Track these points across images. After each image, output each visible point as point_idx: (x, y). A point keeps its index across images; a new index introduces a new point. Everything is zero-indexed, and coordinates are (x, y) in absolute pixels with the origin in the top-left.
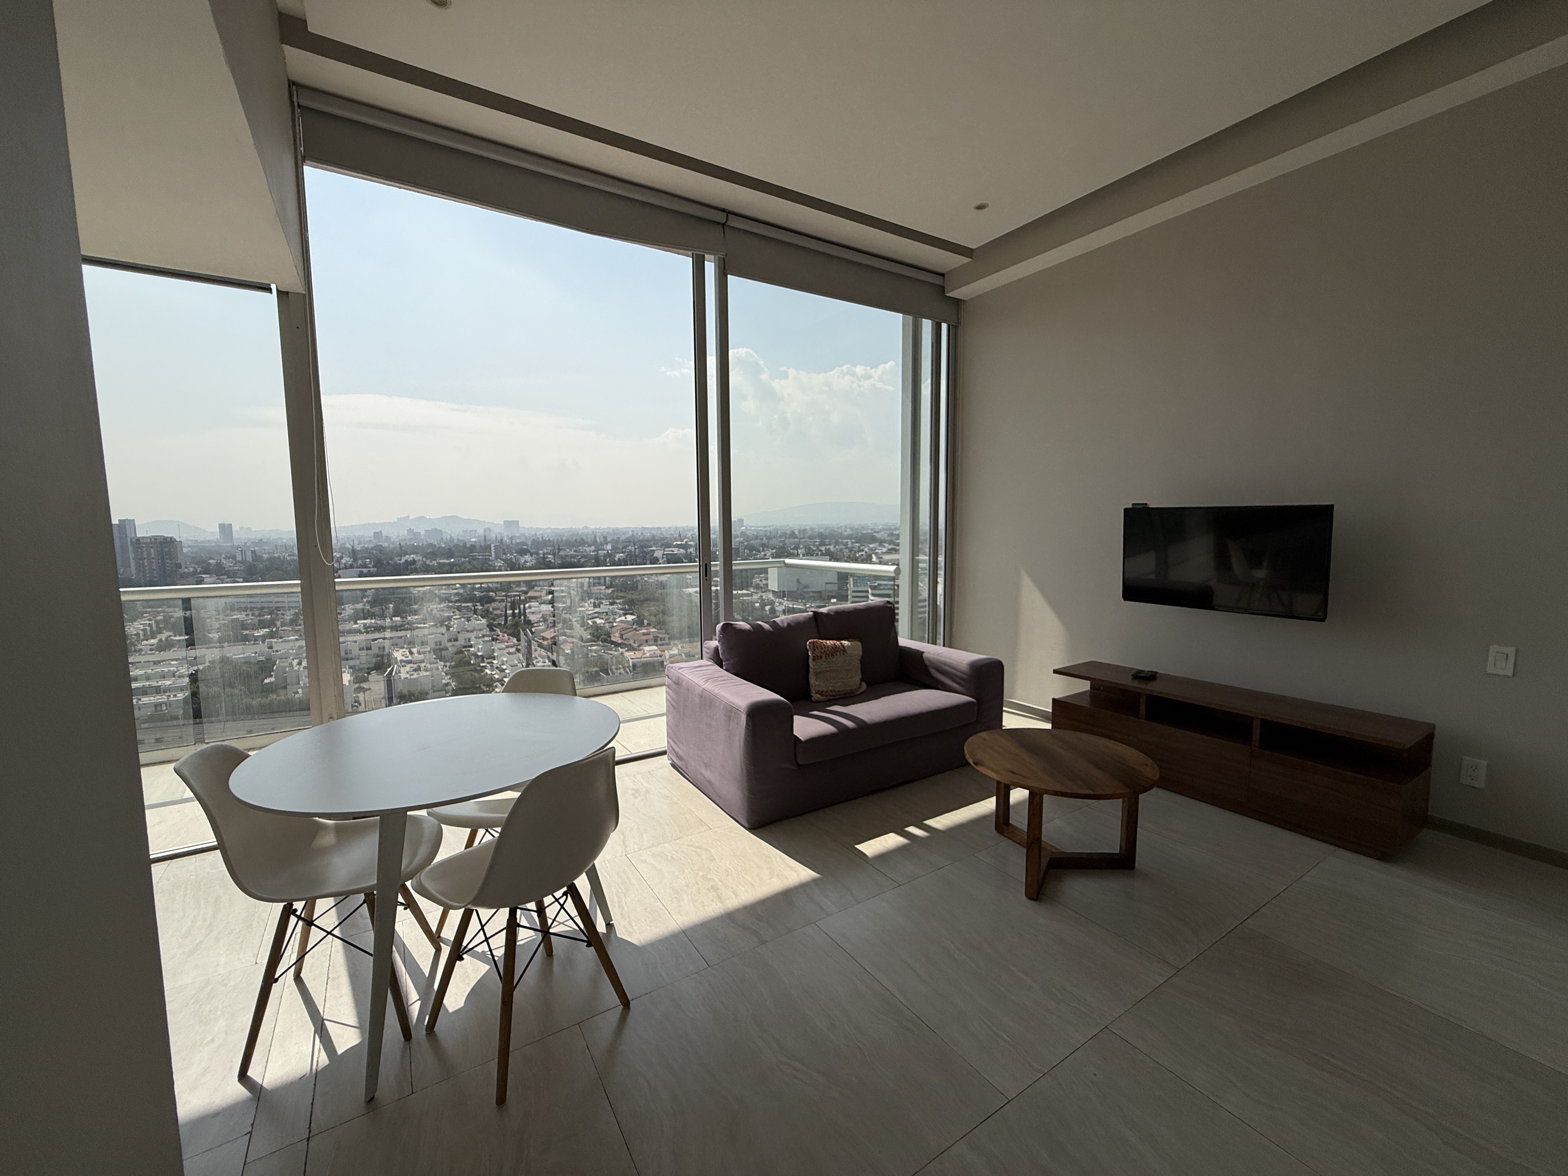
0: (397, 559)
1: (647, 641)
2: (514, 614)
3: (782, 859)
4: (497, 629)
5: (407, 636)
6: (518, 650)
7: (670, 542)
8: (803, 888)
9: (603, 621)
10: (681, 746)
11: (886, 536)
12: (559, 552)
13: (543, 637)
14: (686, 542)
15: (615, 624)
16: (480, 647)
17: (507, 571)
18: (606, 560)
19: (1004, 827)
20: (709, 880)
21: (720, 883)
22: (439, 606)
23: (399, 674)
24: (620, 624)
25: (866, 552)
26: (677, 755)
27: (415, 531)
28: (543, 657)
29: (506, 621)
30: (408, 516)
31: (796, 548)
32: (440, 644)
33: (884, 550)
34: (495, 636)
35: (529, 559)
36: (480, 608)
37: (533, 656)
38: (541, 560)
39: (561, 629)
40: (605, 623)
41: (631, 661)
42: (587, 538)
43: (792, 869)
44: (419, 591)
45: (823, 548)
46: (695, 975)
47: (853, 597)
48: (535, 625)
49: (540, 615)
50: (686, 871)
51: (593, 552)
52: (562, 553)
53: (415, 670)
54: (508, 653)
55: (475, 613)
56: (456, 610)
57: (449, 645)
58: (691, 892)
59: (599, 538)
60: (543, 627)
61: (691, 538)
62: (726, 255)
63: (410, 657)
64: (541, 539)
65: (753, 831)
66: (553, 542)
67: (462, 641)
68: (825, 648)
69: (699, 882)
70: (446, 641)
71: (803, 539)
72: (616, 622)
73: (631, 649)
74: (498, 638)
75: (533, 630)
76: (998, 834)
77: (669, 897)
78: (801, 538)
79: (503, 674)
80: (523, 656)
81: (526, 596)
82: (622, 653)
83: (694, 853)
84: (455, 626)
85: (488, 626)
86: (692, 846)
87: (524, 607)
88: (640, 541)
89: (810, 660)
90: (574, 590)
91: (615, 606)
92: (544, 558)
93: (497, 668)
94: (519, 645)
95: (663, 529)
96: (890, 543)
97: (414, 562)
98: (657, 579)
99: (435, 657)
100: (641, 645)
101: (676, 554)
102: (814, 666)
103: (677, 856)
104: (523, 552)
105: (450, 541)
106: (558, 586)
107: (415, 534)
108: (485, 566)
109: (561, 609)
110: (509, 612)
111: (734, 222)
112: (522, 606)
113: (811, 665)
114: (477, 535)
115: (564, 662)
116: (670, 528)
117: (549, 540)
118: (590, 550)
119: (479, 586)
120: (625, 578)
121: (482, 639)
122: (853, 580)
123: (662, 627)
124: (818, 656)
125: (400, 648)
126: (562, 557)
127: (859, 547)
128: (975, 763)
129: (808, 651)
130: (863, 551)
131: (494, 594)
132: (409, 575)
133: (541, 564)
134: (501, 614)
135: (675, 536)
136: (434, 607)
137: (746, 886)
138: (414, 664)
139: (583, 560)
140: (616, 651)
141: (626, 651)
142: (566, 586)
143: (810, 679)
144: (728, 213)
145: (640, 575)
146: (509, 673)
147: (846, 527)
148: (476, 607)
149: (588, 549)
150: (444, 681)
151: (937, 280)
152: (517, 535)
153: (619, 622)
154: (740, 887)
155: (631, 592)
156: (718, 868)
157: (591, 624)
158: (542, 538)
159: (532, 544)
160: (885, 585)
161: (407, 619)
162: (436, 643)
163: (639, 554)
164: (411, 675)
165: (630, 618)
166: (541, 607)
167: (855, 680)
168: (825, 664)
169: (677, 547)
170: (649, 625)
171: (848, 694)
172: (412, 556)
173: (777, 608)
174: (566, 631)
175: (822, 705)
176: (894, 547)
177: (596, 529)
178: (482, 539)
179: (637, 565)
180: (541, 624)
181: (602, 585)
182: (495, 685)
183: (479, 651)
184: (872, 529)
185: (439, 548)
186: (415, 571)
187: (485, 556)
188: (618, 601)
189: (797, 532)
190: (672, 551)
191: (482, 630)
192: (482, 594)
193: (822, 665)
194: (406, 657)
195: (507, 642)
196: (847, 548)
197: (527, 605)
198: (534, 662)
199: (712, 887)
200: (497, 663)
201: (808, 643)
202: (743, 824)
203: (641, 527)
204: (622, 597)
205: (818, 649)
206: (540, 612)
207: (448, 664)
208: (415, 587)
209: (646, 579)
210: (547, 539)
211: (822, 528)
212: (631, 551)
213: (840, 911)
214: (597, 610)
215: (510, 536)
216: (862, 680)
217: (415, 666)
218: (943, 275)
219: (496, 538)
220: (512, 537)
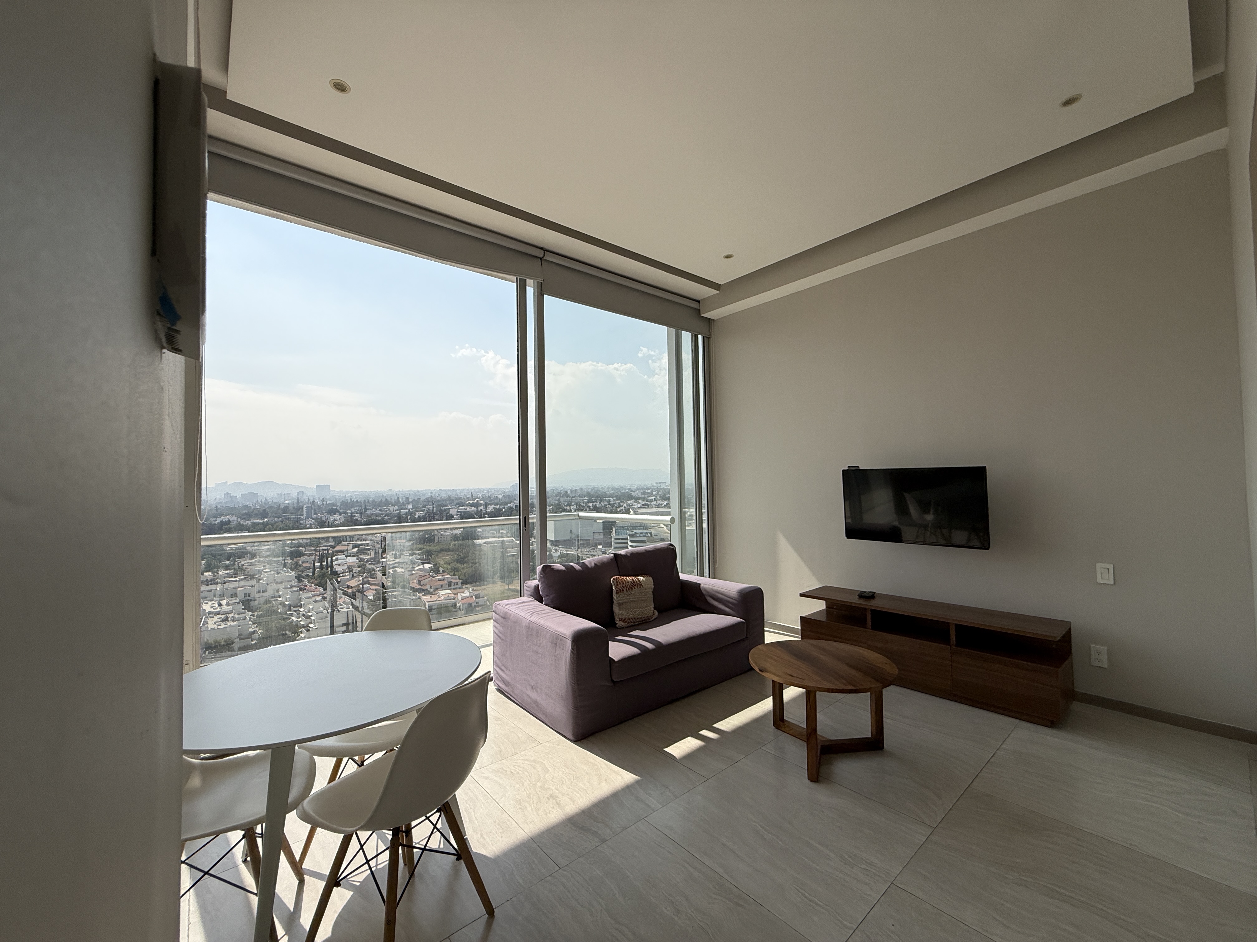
0: (212, 519)
1: (442, 586)
2: (321, 567)
3: (607, 765)
4: (305, 580)
5: (217, 589)
6: (324, 598)
7: (463, 501)
8: (628, 789)
9: (403, 570)
10: (508, 672)
11: (640, 494)
12: (365, 511)
13: (348, 585)
14: (477, 501)
15: (413, 572)
16: (288, 596)
17: (317, 528)
18: (407, 517)
19: (781, 722)
20: (547, 789)
21: (557, 792)
22: (250, 561)
23: (206, 625)
24: (418, 572)
25: (625, 507)
26: (504, 681)
27: (232, 495)
28: (347, 604)
29: (314, 573)
30: (226, 482)
31: (569, 505)
32: (249, 596)
33: (639, 505)
34: (302, 587)
35: (338, 518)
36: (289, 561)
37: (338, 603)
38: (349, 518)
39: (365, 578)
40: (405, 572)
41: (427, 603)
42: (391, 499)
43: (616, 773)
44: (232, 549)
45: (590, 505)
46: (549, 878)
47: (616, 543)
48: (341, 575)
49: (346, 567)
50: (525, 783)
51: (396, 511)
52: (368, 512)
53: (223, 621)
54: (314, 601)
55: (285, 566)
56: (266, 564)
57: (257, 595)
58: (533, 802)
59: (402, 499)
60: (348, 577)
61: (481, 497)
62: (543, 281)
63: (218, 608)
64: (349, 501)
65: (577, 743)
66: (361, 503)
67: (270, 593)
68: (626, 583)
69: (538, 792)
70: (256, 592)
71: (575, 497)
72: (414, 571)
73: (427, 592)
74: (306, 587)
75: (339, 579)
76: (776, 730)
77: (514, 807)
78: (573, 497)
79: (309, 620)
80: (328, 603)
81: (333, 550)
82: (419, 598)
83: (530, 767)
84: (265, 579)
85: (296, 577)
86: (527, 760)
87: (332, 559)
88: (439, 501)
89: (614, 593)
90: (378, 543)
91: (414, 557)
92: (352, 517)
93: (303, 615)
94: (325, 593)
95: (457, 491)
96: (644, 499)
97: (229, 522)
98: (452, 532)
99: (243, 607)
100: (436, 589)
101: (469, 511)
102: (617, 598)
103: (516, 771)
104: (332, 512)
105: (265, 503)
106: (364, 541)
107: (231, 497)
108: (297, 525)
109: (365, 560)
110: (317, 564)
111: (549, 257)
112: (329, 559)
113: (615, 597)
114: (290, 498)
115: (366, 607)
116: (463, 490)
117: (357, 500)
118: (393, 509)
119: (290, 542)
120: (424, 532)
121: (291, 590)
122: (616, 530)
123: (456, 573)
124: (620, 590)
125: (209, 601)
126: (368, 516)
127: (619, 503)
128: (760, 670)
129: (612, 586)
130: (622, 506)
131: (304, 549)
132: (223, 534)
133: (349, 522)
134: (310, 567)
135: (468, 496)
136: (245, 562)
137: (580, 792)
138: (222, 615)
139: (386, 518)
140: (414, 595)
141: (423, 595)
142: (371, 540)
143: (614, 609)
144: (545, 250)
145: (437, 530)
146: (314, 619)
147: (608, 488)
148: (286, 561)
149: (391, 509)
150: (251, 630)
151: (694, 305)
152: (328, 497)
153: (418, 570)
154: (575, 793)
155: (428, 544)
156: (553, 778)
157: (392, 572)
158: (351, 499)
159: (341, 505)
160: (641, 533)
161: (218, 573)
162: (245, 594)
163: (436, 511)
164: (218, 626)
165: (427, 566)
166: (347, 560)
167: (649, 609)
168: (626, 596)
169: (469, 506)
170: (444, 572)
171: (645, 620)
172: (227, 517)
173: (553, 555)
174: (370, 579)
175: (625, 631)
176: (647, 503)
177: (400, 491)
178: (296, 501)
179: (434, 521)
180: (346, 574)
181: (404, 539)
182: (300, 631)
183: (286, 601)
184: (629, 489)
185: (254, 509)
186: (230, 530)
187: (297, 515)
188: (417, 552)
189: (569, 492)
190: (465, 509)
191: (291, 581)
192: (293, 549)
193: (624, 597)
194: (214, 609)
195: (314, 592)
196: (609, 504)
197: (334, 558)
198: (339, 608)
199: (551, 796)
200: (304, 611)
201: (612, 579)
202: (568, 737)
203: (438, 489)
204: (420, 549)
205: (620, 584)
206: (346, 564)
207: (256, 614)
208: (229, 544)
209: (442, 533)
210: (355, 500)
211: (589, 489)
212: (429, 510)
213: (663, 807)
214: (397, 560)
215: (321, 498)
216: (655, 608)
217: (223, 617)
218: (699, 302)
219: (308, 501)
220: (323, 499)
